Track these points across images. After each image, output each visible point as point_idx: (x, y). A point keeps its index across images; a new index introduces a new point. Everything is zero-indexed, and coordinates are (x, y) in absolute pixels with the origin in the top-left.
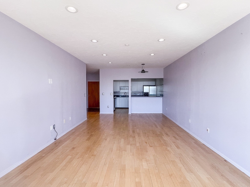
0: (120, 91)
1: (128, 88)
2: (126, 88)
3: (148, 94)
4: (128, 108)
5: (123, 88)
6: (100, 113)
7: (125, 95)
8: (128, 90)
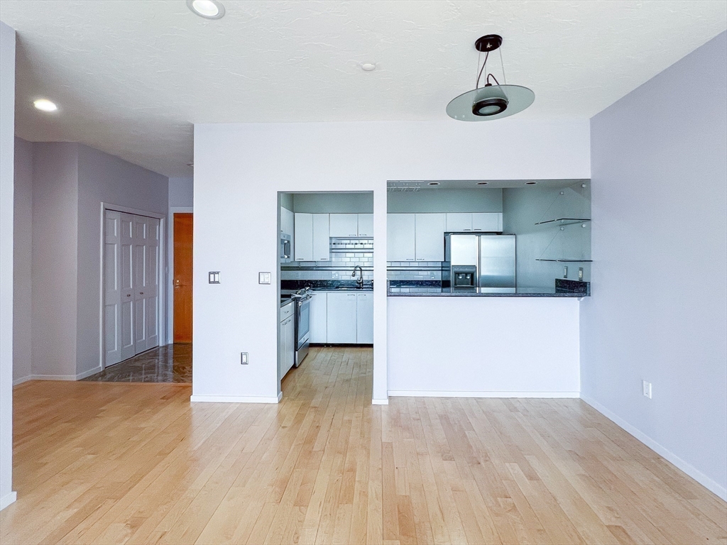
0: (333, 259)
1: (370, 246)
2: (362, 246)
3: (472, 275)
4: (371, 346)
5: (348, 246)
6: (193, 399)
7: (355, 278)
8: (370, 255)
